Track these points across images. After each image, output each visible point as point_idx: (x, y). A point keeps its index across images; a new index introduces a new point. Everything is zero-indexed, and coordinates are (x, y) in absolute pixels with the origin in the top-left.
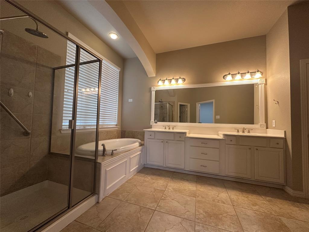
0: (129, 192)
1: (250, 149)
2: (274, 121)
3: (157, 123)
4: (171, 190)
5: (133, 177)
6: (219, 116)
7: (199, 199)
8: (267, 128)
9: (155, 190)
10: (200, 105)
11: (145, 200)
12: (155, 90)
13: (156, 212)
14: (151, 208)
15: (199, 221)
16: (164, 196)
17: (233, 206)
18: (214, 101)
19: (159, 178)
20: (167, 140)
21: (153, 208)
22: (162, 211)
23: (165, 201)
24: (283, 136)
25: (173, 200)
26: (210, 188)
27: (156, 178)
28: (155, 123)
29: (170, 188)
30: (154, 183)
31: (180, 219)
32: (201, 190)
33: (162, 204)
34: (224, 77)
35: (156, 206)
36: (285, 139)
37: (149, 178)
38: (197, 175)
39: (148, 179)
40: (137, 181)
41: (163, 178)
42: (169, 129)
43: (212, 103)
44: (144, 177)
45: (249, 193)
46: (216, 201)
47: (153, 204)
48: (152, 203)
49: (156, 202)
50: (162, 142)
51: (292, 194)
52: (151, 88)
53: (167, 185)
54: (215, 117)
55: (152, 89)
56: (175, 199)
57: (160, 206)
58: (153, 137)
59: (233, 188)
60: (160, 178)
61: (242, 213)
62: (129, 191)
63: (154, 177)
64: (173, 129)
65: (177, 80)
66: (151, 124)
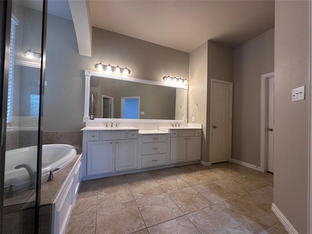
0: (92, 227)
1: (185, 139)
2: (193, 117)
3: (93, 119)
4: (140, 196)
5: (77, 202)
6: (144, 112)
7: (169, 192)
8: (188, 123)
9: (125, 204)
10: (124, 100)
11: (125, 224)
12: (91, 75)
13: (149, 229)
14: (141, 229)
15: (187, 213)
16: (140, 206)
17: (191, 186)
18: (139, 97)
19: (115, 188)
20: (117, 140)
21: (143, 227)
22: (153, 224)
23: (146, 211)
24: (201, 128)
25: (152, 205)
26: (167, 179)
27: (112, 190)
28: (90, 119)
29: (138, 194)
30: (115, 197)
31: (174, 221)
32: (163, 183)
33: (146, 216)
34: (164, 78)
35: (144, 223)
36: (202, 130)
37: (103, 193)
38: (148, 171)
39: (103, 196)
40: (89, 206)
41: (121, 187)
42: (112, 126)
43: (137, 99)
44: (95, 195)
45: (189, 173)
46: (180, 188)
47: (139, 222)
48: (135, 222)
49: (138, 218)
50: (111, 143)
51: (205, 165)
52: (84, 71)
53: (131, 192)
54: (140, 113)
55: (86, 73)
56: (153, 204)
57: (147, 220)
58: (97, 139)
59: (180, 173)
60: (117, 187)
61: (199, 189)
62: (91, 225)
63: (108, 189)
64: (117, 126)
65: (122, 70)
66: (84, 121)
